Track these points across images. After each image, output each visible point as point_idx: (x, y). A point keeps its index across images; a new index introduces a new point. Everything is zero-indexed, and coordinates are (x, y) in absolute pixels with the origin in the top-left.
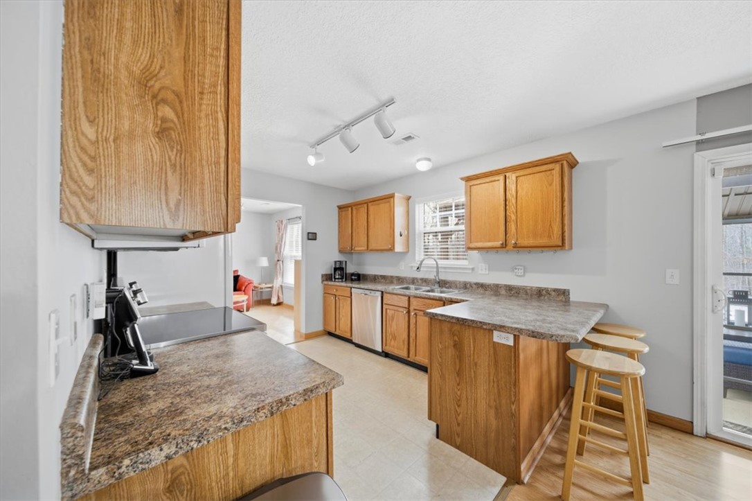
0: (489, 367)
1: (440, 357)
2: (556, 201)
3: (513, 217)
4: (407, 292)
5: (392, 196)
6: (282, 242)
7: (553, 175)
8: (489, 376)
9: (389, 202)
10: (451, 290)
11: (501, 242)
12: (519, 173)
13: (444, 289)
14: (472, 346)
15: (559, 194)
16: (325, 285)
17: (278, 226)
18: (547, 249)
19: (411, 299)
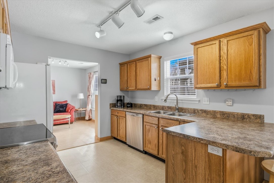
0: (205, 169)
1: (173, 160)
2: (255, 55)
3: (225, 67)
4: (158, 115)
5: (150, 56)
6: (91, 84)
7: (253, 38)
8: (205, 176)
9: (148, 60)
10: (185, 114)
11: (217, 84)
12: (228, 38)
13: (181, 113)
14: (193, 154)
15: (257, 51)
16: (112, 109)
17: (89, 76)
18: (248, 88)
19: (160, 119)
